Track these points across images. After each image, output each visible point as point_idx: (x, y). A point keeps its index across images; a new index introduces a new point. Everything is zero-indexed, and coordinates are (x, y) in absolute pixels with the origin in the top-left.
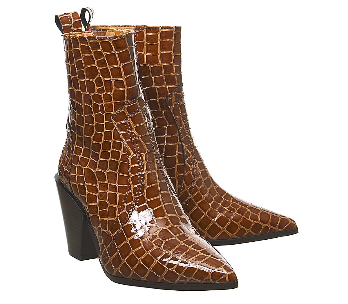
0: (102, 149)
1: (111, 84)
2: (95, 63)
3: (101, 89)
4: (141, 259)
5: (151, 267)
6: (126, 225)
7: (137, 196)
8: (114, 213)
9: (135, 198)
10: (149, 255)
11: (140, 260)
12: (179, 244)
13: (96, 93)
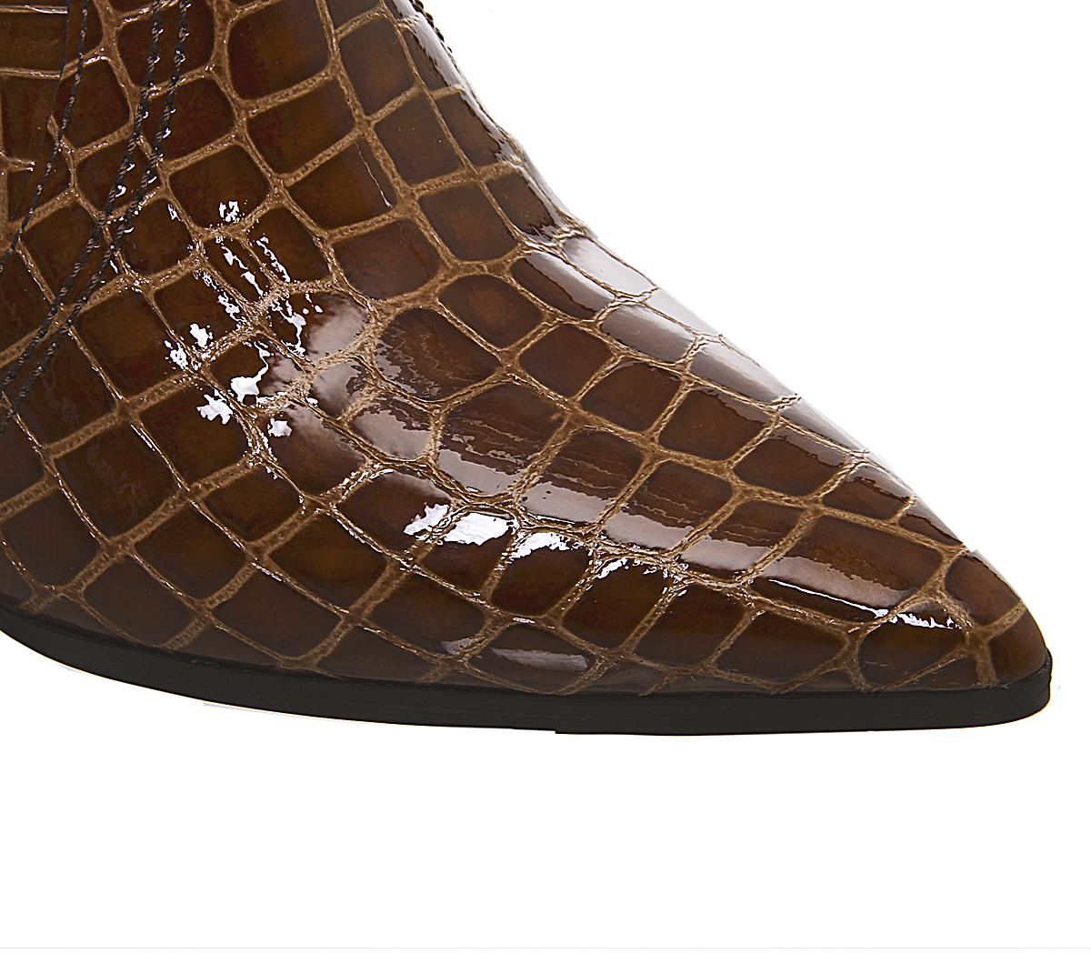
4: (270, 549)
5: (364, 605)
6: (97, 299)
7: (156, 90)
9: (146, 105)
10: (333, 520)
11: (258, 551)
12: (561, 421)
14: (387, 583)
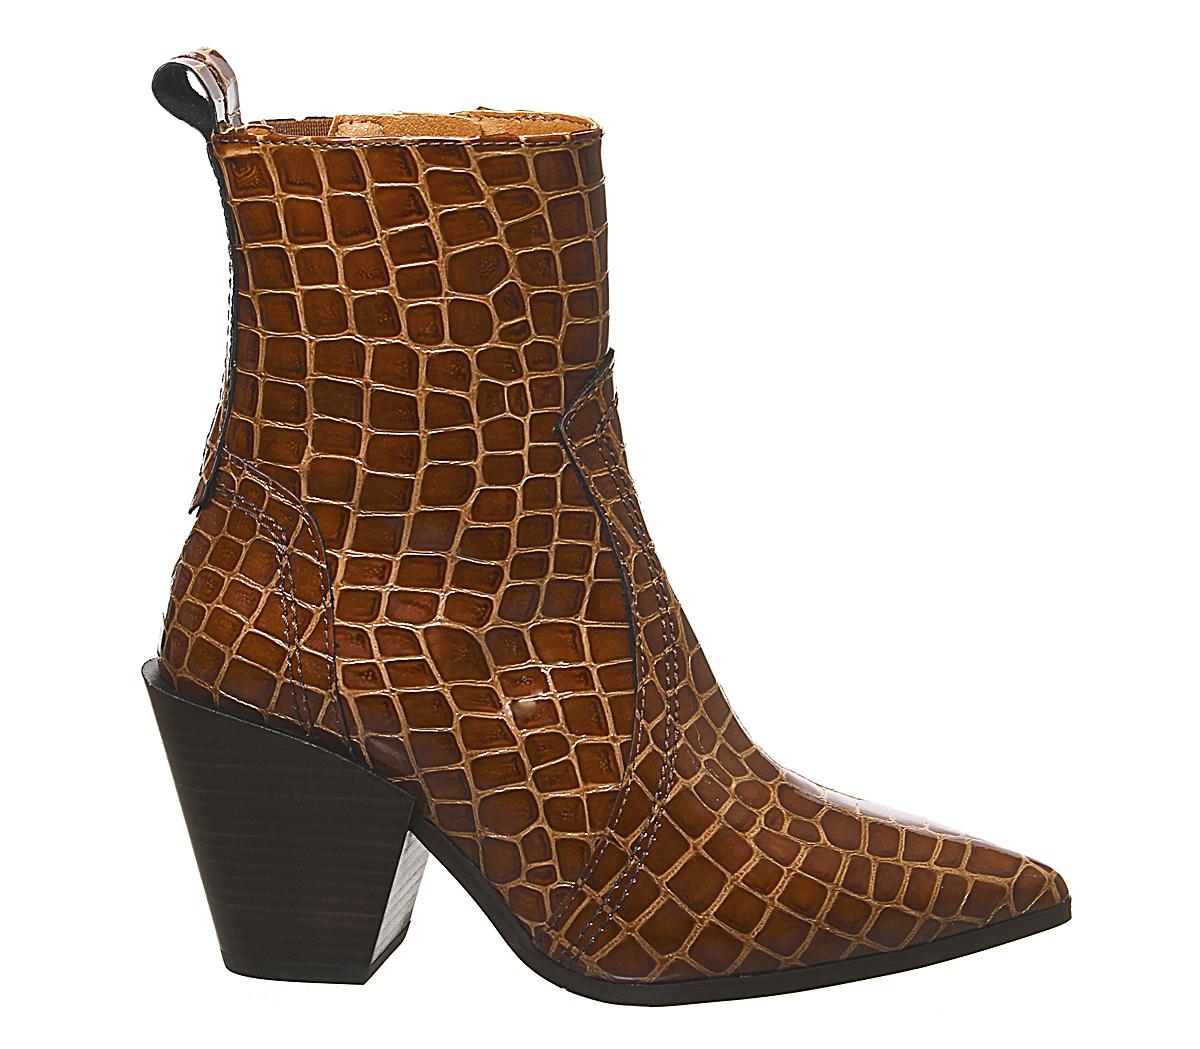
0: (518, 546)
1: (559, 304)
2: (495, 234)
3: (517, 327)
4: (777, 897)
5: (822, 914)
6: (672, 794)
7: (671, 692)
8: (608, 765)
11: (772, 899)
13: (496, 342)
14: (830, 900)
